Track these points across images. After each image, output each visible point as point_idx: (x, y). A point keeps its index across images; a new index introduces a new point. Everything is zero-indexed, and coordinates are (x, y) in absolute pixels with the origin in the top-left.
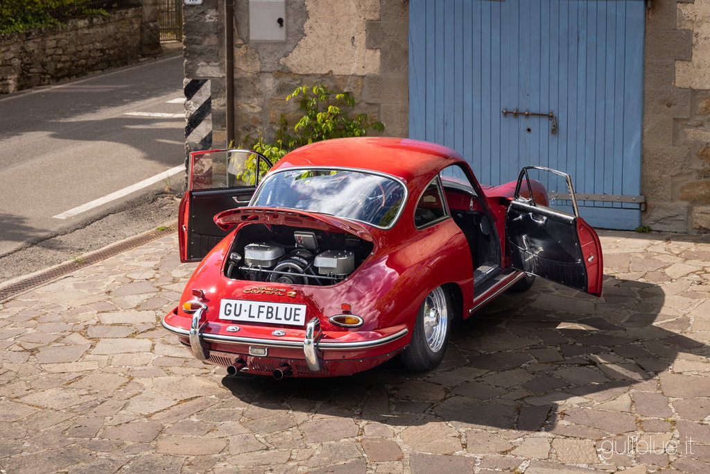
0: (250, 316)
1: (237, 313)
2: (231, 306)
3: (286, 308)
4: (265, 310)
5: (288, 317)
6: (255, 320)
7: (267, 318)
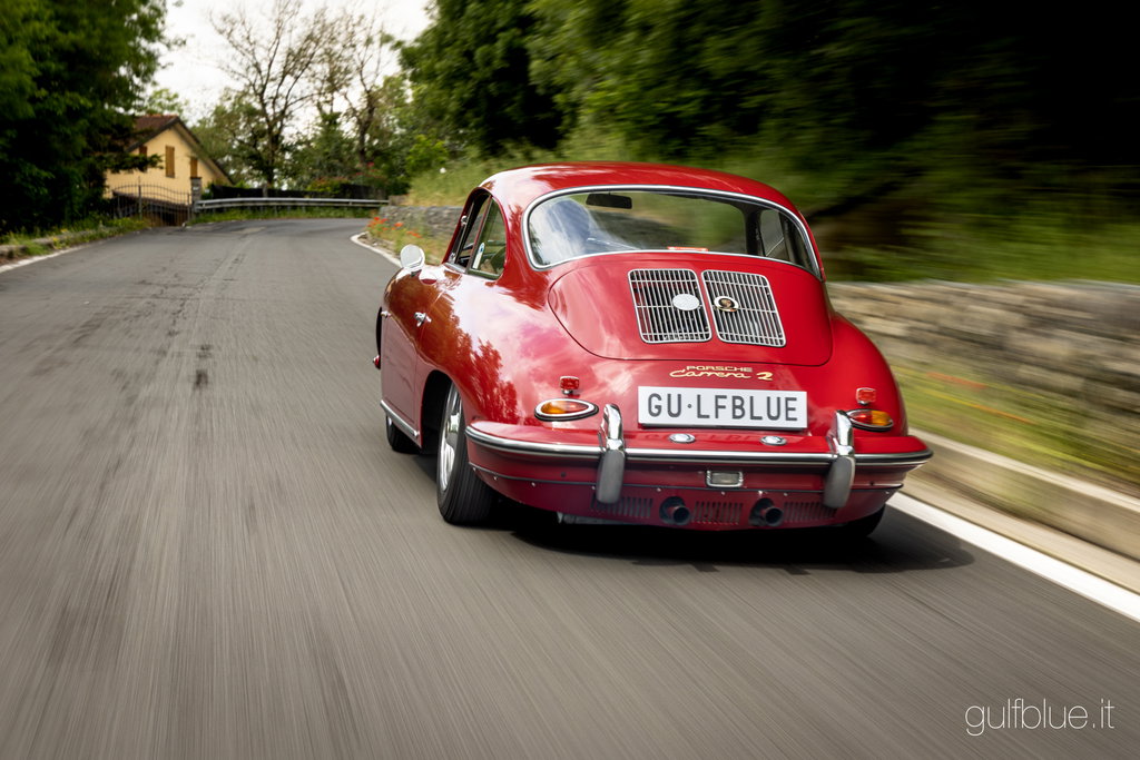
0: (700, 416)
1: (674, 410)
2: (660, 398)
3: (769, 398)
4: (728, 403)
5: (774, 413)
6: (712, 422)
7: (735, 417)
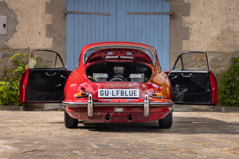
0: (113, 95)
1: (107, 94)
2: (103, 92)
3: (130, 91)
4: (120, 92)
5: (131, 94)
6: (116, 97)
7: (121, 95)
